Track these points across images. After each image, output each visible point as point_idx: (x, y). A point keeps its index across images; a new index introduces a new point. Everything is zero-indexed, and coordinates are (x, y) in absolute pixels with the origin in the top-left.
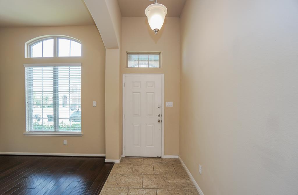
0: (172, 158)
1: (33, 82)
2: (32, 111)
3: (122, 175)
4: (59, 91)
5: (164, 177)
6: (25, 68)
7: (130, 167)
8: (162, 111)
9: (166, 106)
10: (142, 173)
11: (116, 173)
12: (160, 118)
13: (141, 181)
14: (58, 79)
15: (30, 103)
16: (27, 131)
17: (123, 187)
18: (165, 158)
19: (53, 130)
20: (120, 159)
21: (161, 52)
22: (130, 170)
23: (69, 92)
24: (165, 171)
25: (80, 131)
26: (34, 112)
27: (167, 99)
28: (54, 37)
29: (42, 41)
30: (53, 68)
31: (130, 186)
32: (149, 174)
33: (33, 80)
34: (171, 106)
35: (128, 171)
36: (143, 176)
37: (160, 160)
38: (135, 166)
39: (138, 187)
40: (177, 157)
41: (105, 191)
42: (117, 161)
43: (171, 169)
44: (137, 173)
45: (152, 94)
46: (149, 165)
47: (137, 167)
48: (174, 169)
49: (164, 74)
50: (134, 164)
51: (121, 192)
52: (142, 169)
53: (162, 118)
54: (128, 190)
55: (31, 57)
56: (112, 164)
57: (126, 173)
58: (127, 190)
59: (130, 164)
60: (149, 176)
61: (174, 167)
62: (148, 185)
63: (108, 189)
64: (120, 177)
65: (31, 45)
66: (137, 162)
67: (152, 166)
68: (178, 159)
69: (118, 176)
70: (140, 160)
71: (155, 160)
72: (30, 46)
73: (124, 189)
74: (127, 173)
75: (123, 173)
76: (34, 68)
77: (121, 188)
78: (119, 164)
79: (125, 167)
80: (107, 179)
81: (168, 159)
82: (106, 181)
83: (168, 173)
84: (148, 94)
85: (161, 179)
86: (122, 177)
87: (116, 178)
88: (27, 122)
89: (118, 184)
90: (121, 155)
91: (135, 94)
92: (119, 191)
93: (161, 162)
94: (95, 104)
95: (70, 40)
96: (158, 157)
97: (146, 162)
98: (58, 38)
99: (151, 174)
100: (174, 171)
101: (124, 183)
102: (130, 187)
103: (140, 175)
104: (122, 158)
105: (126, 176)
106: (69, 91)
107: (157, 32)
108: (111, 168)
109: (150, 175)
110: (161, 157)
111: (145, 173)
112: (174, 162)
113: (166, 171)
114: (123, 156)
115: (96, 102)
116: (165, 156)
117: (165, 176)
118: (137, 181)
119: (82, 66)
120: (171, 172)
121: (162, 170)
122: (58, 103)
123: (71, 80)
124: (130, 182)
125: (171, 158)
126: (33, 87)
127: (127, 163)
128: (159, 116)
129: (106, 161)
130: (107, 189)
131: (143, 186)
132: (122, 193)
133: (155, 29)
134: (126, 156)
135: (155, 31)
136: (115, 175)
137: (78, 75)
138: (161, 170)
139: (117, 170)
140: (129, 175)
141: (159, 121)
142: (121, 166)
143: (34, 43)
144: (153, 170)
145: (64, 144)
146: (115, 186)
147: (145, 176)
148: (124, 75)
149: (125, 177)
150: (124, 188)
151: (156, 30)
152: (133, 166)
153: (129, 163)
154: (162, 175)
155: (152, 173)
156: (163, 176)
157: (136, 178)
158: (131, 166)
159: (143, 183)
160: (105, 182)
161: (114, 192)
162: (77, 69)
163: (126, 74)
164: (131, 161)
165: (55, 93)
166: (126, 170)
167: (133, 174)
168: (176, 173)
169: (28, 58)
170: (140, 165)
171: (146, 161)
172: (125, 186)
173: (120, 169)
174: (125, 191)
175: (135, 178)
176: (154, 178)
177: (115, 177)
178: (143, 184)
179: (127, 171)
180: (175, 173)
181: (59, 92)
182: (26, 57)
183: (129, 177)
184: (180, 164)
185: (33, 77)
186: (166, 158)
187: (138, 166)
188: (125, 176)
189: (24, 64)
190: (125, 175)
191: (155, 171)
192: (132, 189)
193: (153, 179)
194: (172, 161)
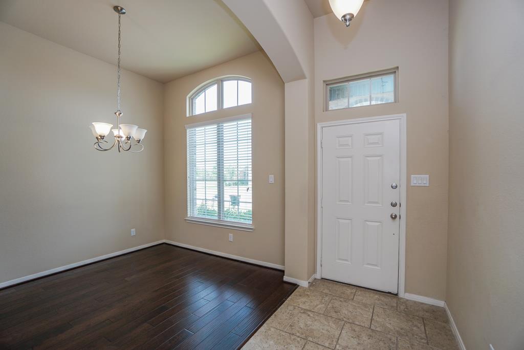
0: (426, 304)
1: (197, 149)
2: (196, 189)
3: (305, 311)
4: (224, 159)
5: (392, 343)
6: (186, 130)
7: (323, 300)
8: (401, 196)
9: (412, 184)
10: (345, 319)
11: (295, 305)
12: (395, 210)
13: (337, 333)
14: (223, 141)
15: (192, 178)
16: (189, 216)
17: (298, 334)
18: (407, 300)
19: (216, 218)
20: (310, 280)
21: (398, 68)
22: (323, 305)
23: (236, 161)
24: (397, 329)
25: (251, 222)
26: (197, 190)
27: (412, 168)
28: (217, 80)
29: (205, 89)
30: (216, 126)
31: (312, 337)
32: (357, 323)
33: (197, 146)
34: (426, 185)
35: (318, 307)
36: (344, 325)
37: (394, 302)
38: (335, 301)
39: (327, 345)
40: (441, 304)
41: (266, 332)
42: (304, 284)
43: (415, 328)
44: (334, 315)
45: (379, 158)
46: (365, 305)
47: (337, 304)
48: (423, 329)
49: (405, 115)
50: (334, 296)
51: (291, 343)
52: (346, 310)
53: (403, 211)
54: (305, 344)
55: (194, 115)
56: (295, 286)
57: (313, 310)
58: (303, 342)
59: (326, 295)
60: (357, 329)
61: (425, 326)
62: (347, 347)
63: (272, 329)
64: (300, 314)
65: (194, 97)
66: (342, 293)
67: (371, 310)
68: (443, 311)
69: (296, 311)
70: (349, 291)
71: (383, 298)
72: (192, 99)
73: (299, 339)
74: (316, 310)
75: (307, 308)
76: (197, 129)
77: (293, 334)
78: (305, 289)
79: (314, 298)
80: (277, 311)
81: (415, 302)
82: (273, 315)
83: (403, 335)
84: (368, 158)
85: (381, 344)
86: (303, 316)
87: (292, 315)
88: (189, 204)
89: (291, 326)
90: (314, 273)
91: (340, 159)
92: (289, 341)
93: (395, 305)
94: (271, 179)
95: (238, 80)
96: (390, 293)
97: (360, 298)
98: (222, 81)
99: (363, 325)
100: (423, 336)
101: (302, 327)
102: (311, 339)
103: (338, 320)
104: (315, 279)
105: (312, 315)
106: (236, 159)
107: (350, 20)
108: (289, 293)
109: (359, 327)
110: (397, 295)
111: (351, 321)
112: (427, 314)
113: (402, 329)
114: (318, 276)
115: (273, 176)
116: (406, 294)
117: (394, 339)
118: (327, 330)
119: (252, 118)
120: (413, 335)
121: (393, 323)
122: (223, 178)
123: (239, 142)
124: (313, 329)
125: (422, 303)
126: (197, 156)
127: (321, 292)
128: (394, 205)
129: (286, 278)
130: (270, 330)
131: (338, 346)
132: (292, 345)
133: (344, 16)
134: (324, 276)
135: (346, 20)
136: (291, 308)
137: (246, 133)
138: (390, 324)
139: (299, 300)
140: (317, 315)
141: (394, 217)
142: (309, 293)
143: (196, 95)
144: (370, 317)
145: (230, 240)
146: (284, 328)
147: (348, 325)
148: (319, 126)
149: (309, 317)
150: (299, 337)
151: (348, 17)
152: (331, 300)
153: (326, 291)
154: (389, 336)
155: (367, 324)
156: (390, 340)
157: (329, 326)
158: (327, 299)
159: (338, 340)
160: (271, 315)
161: (279, 337)
162: (247, 124)
163: (324, 124)
164: (330, 289)
165: (219, 162)
166: (315, 304)
167: (326, 315)
168: (428, 343)
169: (190, 117)
170: (345, 301)
171: (360, 296)
172: (302, 334)
173: (303, 299)
174: (298, 342)
175: (326, 323)
176: (367, 337)
177: (291, 312)
178: (339, 342)
179: (317, 305)
180: (423, 341)
181: (224, 162)
182: (188, 115)
183: (316, 318)
184: (444, 324)
185: (197, 142)
186: (411, 301)
187: (340, 303)
188: (309, 315)
189: (185, 125)
190: (309, 313)
191: (373, 322)
192: (312, 344)
193: (364, 337)
194: (424, 310)
